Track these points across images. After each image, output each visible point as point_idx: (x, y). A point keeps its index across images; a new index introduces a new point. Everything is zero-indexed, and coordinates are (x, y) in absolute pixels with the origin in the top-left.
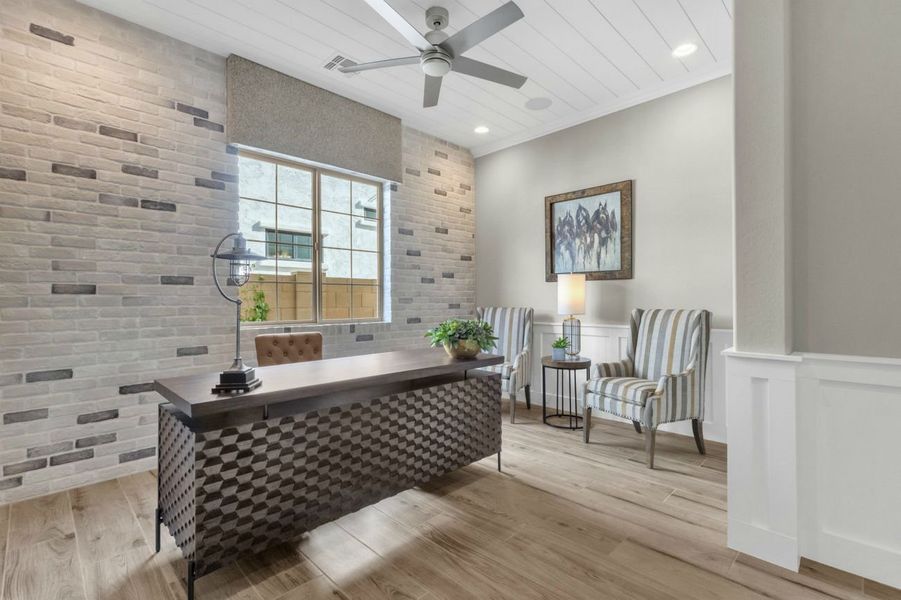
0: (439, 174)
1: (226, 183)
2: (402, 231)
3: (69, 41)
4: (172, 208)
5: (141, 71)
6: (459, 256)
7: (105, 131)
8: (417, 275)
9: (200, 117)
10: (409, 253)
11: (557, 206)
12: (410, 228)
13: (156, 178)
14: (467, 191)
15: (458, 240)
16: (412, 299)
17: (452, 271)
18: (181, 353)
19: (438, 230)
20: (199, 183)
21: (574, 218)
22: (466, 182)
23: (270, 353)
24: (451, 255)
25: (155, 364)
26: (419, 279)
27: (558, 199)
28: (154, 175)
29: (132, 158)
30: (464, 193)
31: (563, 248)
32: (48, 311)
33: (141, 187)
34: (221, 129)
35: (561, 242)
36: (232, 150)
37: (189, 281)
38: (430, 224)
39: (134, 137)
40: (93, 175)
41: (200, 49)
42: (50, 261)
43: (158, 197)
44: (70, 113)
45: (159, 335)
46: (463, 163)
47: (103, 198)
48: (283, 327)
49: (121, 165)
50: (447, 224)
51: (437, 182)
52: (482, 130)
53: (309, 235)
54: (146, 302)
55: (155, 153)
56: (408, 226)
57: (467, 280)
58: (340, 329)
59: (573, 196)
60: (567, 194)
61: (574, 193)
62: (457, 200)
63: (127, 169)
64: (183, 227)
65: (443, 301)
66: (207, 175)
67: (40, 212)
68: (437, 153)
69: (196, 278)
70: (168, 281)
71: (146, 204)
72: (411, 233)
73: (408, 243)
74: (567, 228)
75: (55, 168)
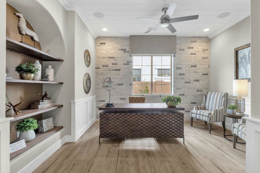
0: (193, 48)
1: (130, 63)
2: (177, 68)
3: (105, 44)
4: (120, 70)
5: (115, 45)
6: (202, 74)
7: (110, 58)
8: (183, 81)
9: (124, 50)
10: (180, 75)
11: (239, 52)
12: (180, 67)
13: (117, 65)
14: (206, 51)
15: (201, 68)
16: (181, 88)
17: (198, 79)
18: (121, 99)
19: (192, 66)
20: (124, 64)
21: (247, 55)
22: (205, 48)
23: (131, 101)
24: (198, 74)
25: (117, 101)
26: (184, 82)
27: (240, 49)
28: (117, 64)
29: (113, 62)
30: (205, 52)
31: (242, 68)
32: (102, 90)
33: (115, 67)
34: (129, 52)
35: (242, 66)
36: (131, 56)
37: (122, 85)
38: (188, 65)
39: (113, 58)
40: (108, 66)
41: (124, 37)
42: (102, 82)
43: (117, 68)
44: (105, 56)
45: (117, 95)
46: (204, 42)
47: (109, 70)
48: (142, 95)
49: (111, 63)
50: (196, 64)
51: (192, 51)
52: (206, 30)
53: (169, 69)
54: (115, 89)
55: (117, 60)
56: (179, 66)
57: (206, 82)
58: (157, 96)
59: (246, 47)
60: (243, 46)
61: (247, 45)
62: (200, 55)
63: (113, 64)
64: (121, 74)
65: (194, 89)
66: (126, 62)
67: (101, 74)
68: (191, 42)
69: (124, 84)
70: (119, 85)
71: (116, 70)
72: (181, 68)
73: (179, 71)
74: (244, 60)
75: (103, 66)
